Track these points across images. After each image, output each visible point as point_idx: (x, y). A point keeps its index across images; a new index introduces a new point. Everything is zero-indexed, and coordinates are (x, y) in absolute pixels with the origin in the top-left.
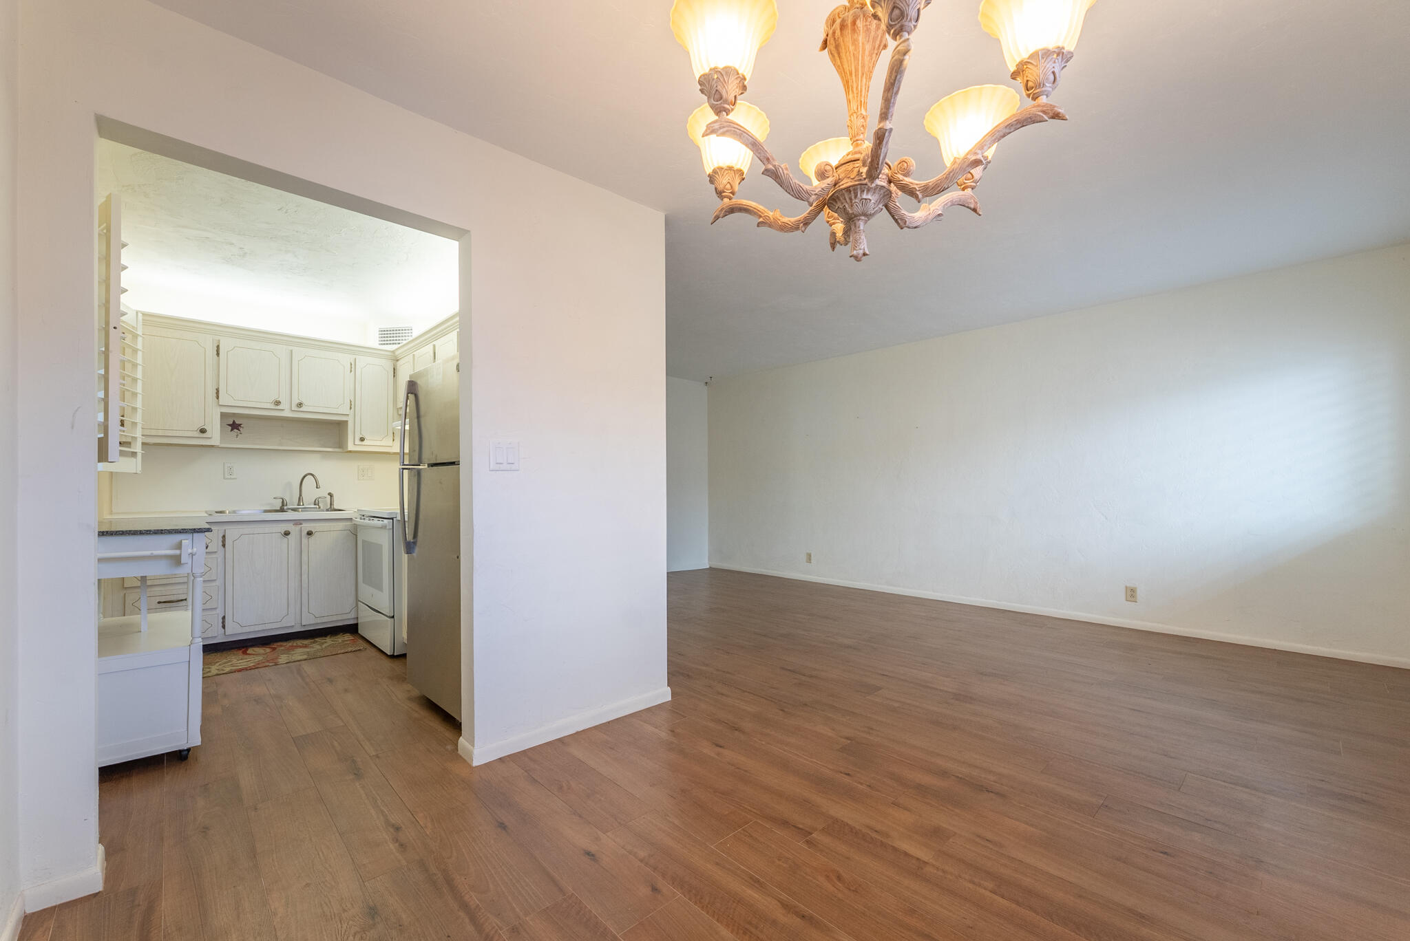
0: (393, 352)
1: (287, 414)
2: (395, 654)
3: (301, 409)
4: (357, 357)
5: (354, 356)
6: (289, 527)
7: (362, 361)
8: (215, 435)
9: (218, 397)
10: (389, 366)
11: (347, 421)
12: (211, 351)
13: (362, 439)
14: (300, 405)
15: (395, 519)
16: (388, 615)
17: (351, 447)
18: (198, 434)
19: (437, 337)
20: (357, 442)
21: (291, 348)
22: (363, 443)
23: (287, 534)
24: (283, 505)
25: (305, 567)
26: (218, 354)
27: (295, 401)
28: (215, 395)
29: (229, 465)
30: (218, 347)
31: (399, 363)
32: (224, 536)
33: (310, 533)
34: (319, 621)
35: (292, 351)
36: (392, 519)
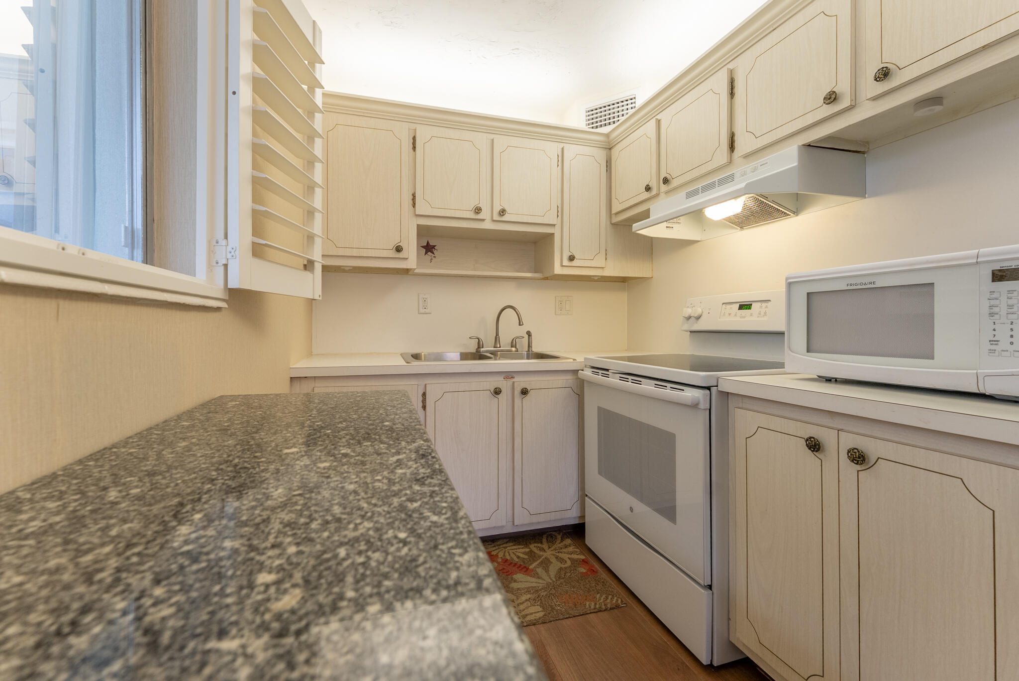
0: (607, 135)
1: (488, 225)
2: (716, 663)
3: (503, 219)
4: (567, 146)
5: (562, 145)
6: (499, 382)
7: (571, 150)
8: (412, 258)
9: (414, 205)
10: (601, 155)
11: (552, 235)
12: (408, 144)
13: (572, 258)
14: (502, 212)
15: (714, 390)
16: (702, 582)
17: (558, 270)
18: (392, 254)
19: (663, 108)
20: (566, 262)
21: (492, 136)
22: (574, 263)
23: (497, 392)
24: (479, 347)
25: (518, 441)
26: (414, 148)
27: (497, 209)
28: (411, 202)
29: (424, 296)
30: (414, 138)
31: (615, 152)
32: (424, 394)
33: (524, 392)
34: (535, 519)
35: (493, 140)
36: (709, 388)
